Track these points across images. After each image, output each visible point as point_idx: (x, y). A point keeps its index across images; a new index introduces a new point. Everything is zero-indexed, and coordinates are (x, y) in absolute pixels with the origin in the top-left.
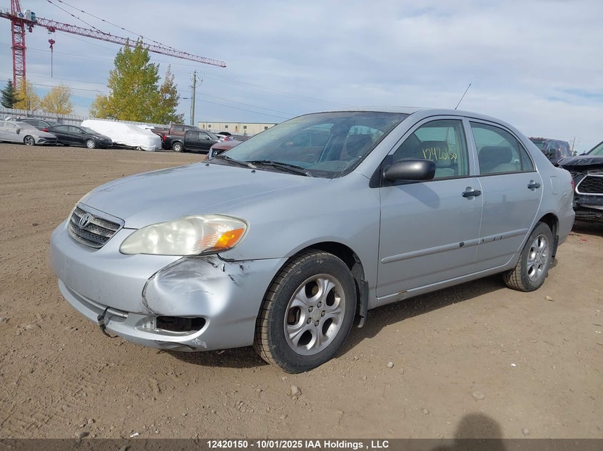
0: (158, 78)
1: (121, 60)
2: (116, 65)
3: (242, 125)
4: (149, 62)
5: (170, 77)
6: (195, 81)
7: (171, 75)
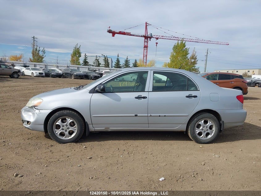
0: (188, 53)
1: (175, 48)
2: (173, 50)
3: (236, 71)
4: (186, 47)
5: (194, 53)
6: (207, 53)
7: (195, 52)
